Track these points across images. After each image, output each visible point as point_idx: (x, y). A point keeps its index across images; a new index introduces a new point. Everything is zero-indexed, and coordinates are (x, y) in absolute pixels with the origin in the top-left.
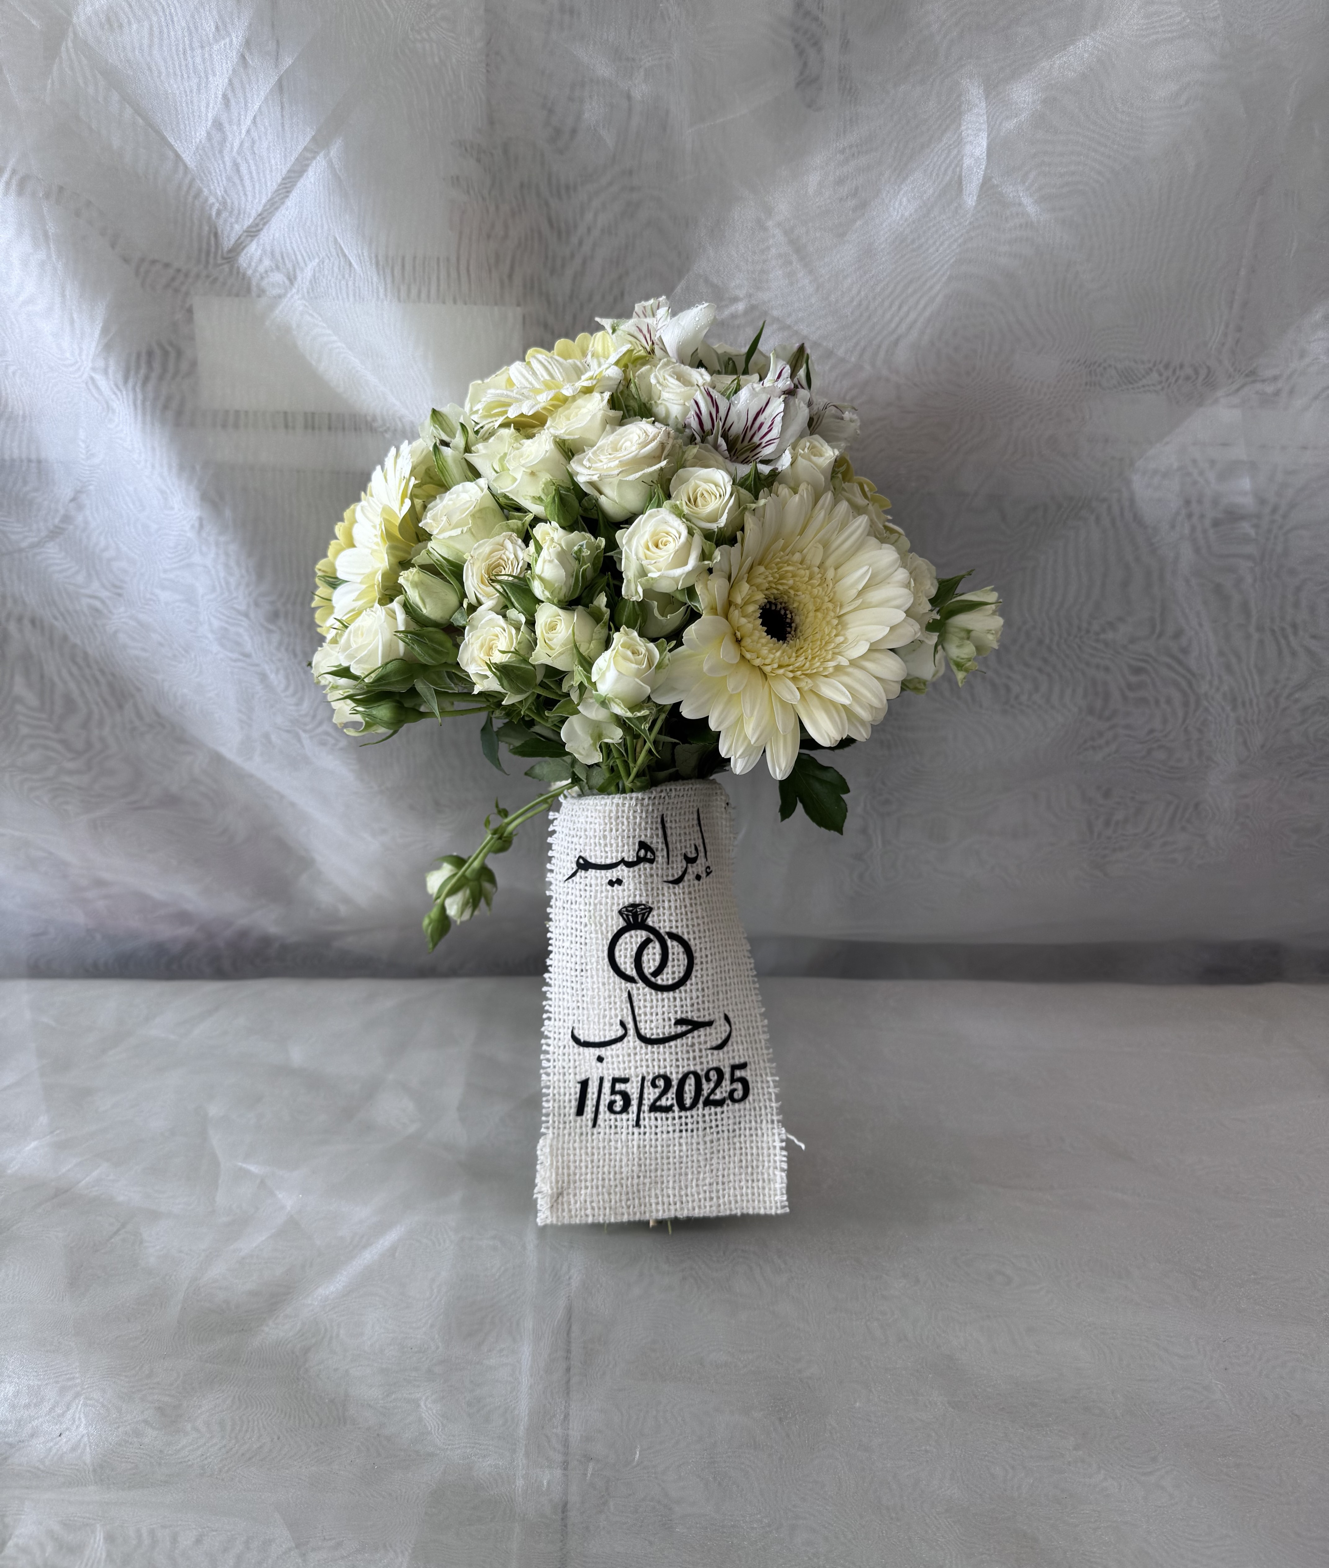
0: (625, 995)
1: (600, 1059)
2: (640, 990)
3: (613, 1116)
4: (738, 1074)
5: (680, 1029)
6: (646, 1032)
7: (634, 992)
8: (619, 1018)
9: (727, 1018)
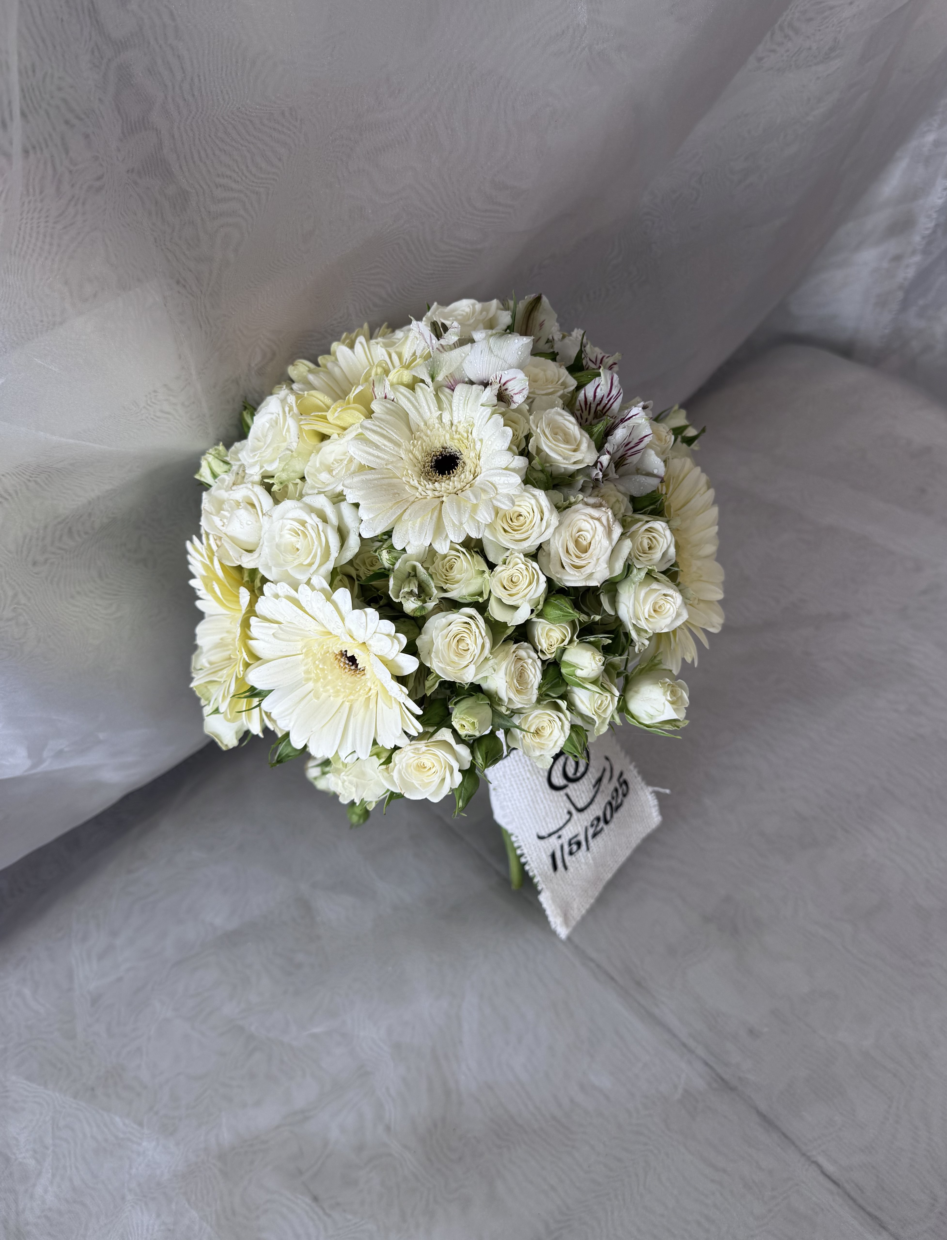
0: (565, 798)
1: (560, 837)
2: (573, 788)
3: (573, 856)
4: (621, 780)
5: (596, 789)
6: (580, 805)
7: (570, 793)
8: (565, 811)
9: (607, 759)
